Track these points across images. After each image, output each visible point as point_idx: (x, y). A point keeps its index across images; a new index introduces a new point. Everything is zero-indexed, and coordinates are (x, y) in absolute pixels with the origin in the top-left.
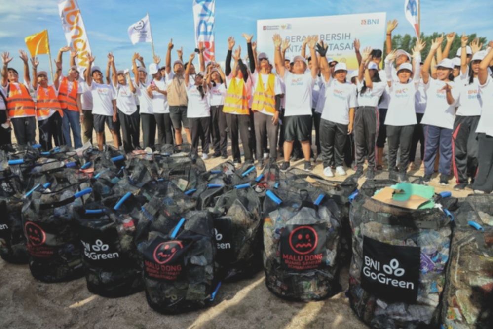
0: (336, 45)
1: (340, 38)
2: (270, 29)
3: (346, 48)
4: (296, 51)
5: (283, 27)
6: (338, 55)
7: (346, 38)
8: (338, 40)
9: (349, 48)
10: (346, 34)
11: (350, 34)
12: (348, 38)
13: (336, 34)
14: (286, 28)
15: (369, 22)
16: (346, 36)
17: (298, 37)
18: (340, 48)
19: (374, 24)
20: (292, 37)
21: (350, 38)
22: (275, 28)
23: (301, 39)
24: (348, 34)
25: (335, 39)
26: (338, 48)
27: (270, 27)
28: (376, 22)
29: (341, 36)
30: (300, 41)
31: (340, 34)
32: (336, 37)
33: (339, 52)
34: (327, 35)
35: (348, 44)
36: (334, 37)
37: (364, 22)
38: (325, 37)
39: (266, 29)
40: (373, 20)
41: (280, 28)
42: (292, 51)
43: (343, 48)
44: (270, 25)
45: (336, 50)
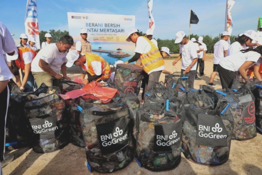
0: (113, 30)
1: (115, 26)
2: (76, 18)
3: (118, 31)
4: (92, 31)
5: (84, 18)
6: (114, 35)
7: (118, 27)
8: (114, 27)
9: (120, 31)
10: (118, 24)
11: (119, 25)
12: (119, 26)
13: (113, 24)
14: (85, 18)
15: (128, 19)
16: (118, 26)
17: (93, 24)
18: (115, 31)
19: (130, 20)
20: (89, 24)
21: (120, 27)
22: (79, 18)
23: (94, 25)
24: (118, 25)
25: (112, 27)
26: (114, 31)
27: (76, 17)
28: (131, 20)
29: (115, 25)
30: (94, 26)
31: (115, 24)
32: (113, 26)
33: (115, 33)
34: (108, 24)
35: (119, 30)
36: (112, 26)
37: (125, 19)
38: (107, 25)
39: (73, 18)
40: (129, 19)
41: (82, 18)
42: (90, 31)
43: (117, 31)
44: (76, 16)
45: (113, 32)
